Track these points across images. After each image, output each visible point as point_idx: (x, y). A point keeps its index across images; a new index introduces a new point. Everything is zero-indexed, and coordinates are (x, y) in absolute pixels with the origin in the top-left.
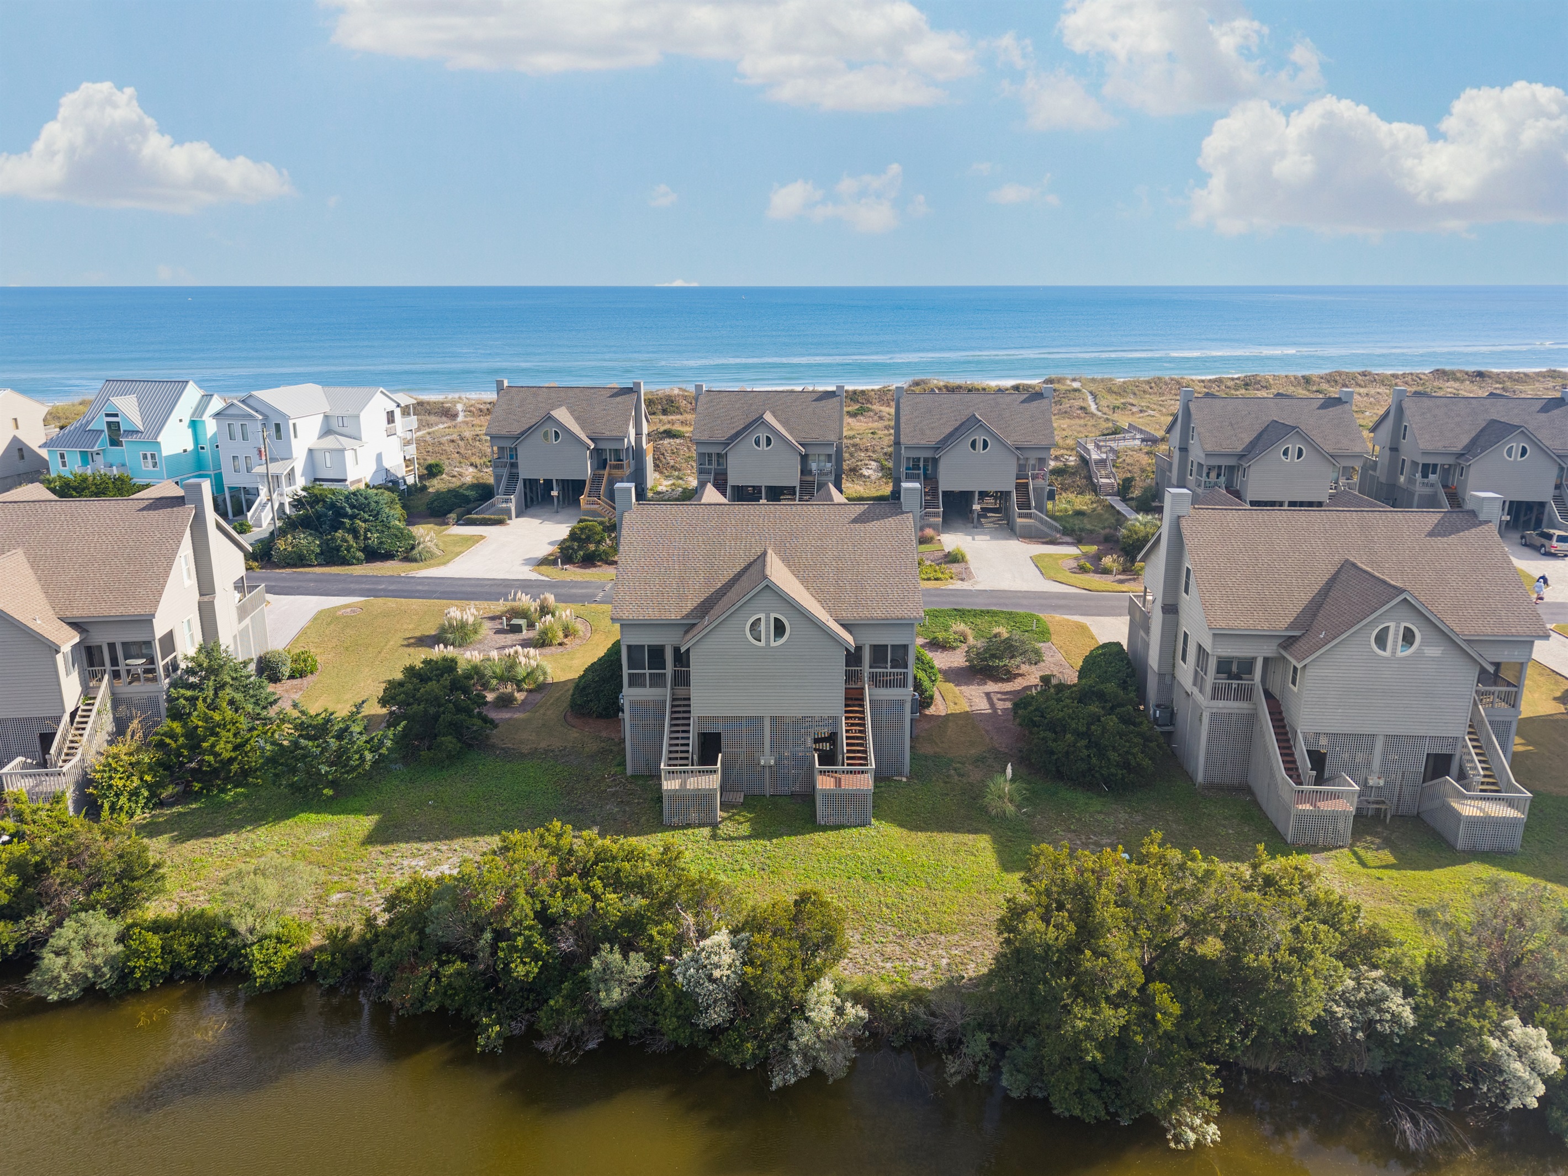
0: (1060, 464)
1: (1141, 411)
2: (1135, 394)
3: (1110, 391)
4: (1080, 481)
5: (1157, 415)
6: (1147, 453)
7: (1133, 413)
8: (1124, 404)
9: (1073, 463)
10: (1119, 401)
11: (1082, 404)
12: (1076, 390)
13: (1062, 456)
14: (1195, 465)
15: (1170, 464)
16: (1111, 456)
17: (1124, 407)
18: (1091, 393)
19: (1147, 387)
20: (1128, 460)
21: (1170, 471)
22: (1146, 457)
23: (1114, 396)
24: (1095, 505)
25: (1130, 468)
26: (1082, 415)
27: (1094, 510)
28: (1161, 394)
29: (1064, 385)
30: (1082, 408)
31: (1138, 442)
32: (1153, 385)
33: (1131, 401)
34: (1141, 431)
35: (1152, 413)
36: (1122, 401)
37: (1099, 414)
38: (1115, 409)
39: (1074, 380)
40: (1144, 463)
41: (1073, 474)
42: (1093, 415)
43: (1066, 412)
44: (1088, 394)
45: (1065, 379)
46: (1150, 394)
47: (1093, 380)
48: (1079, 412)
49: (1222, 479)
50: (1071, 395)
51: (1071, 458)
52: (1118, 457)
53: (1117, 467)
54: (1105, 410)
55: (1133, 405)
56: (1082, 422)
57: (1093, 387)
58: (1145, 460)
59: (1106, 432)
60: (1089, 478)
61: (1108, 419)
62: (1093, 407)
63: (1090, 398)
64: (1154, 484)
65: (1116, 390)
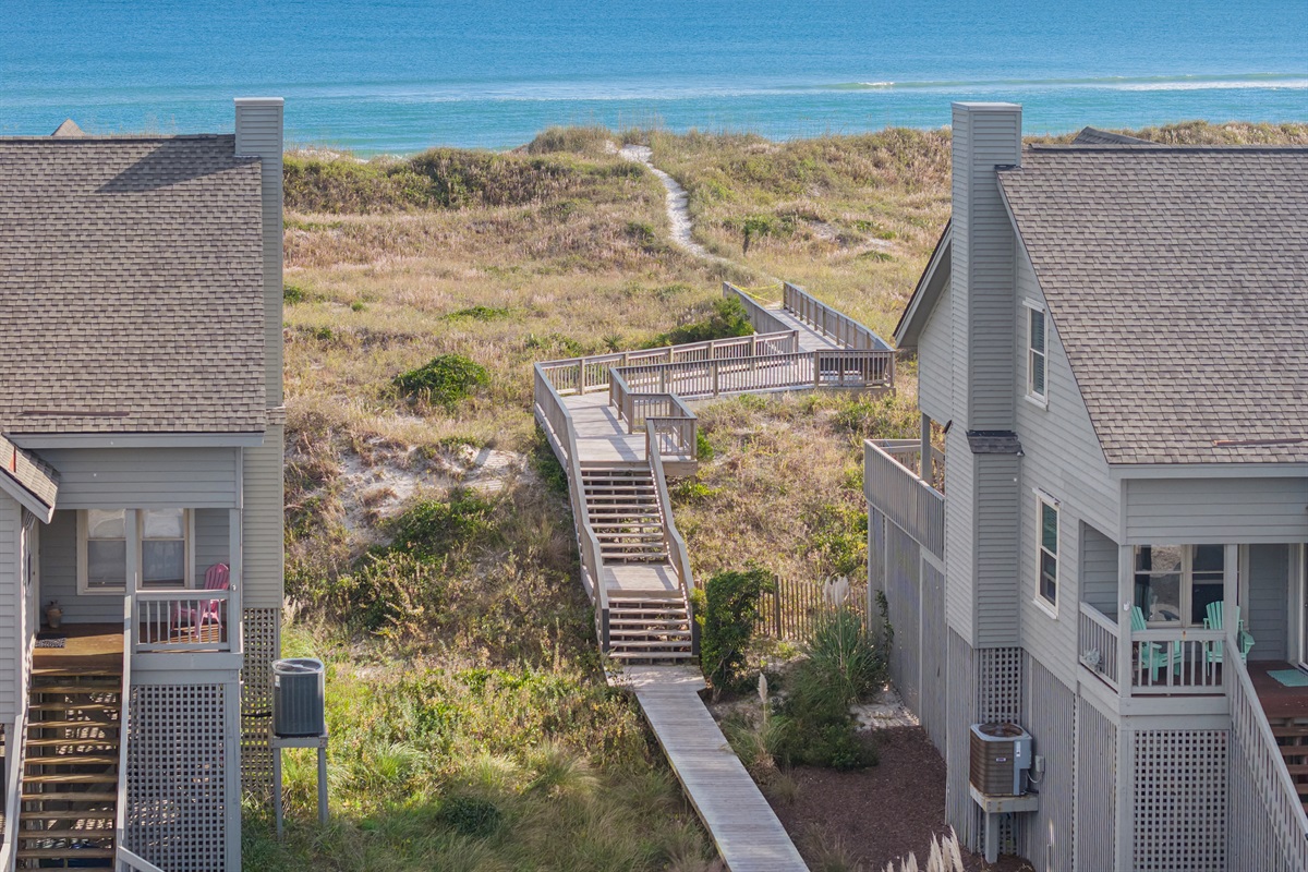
0: (434, 492)
1: (843, 240)
2: (825, 184)
3: (744, 174)
4: (520, 585)
5: (898, 253)
6: (840, 427)
7: (815, 249)
8: (785, 216)
9: (495, 486)
10: (767, 206)
11: (639, 217)
12: (634, 171)
13: (449, 446)
14: (1068, 538)
15: (936, 513)
16: (669, 447)
17: (785, 226)
18: (679, 180)
19: (865, 163)
20: (754, 467)
21: (939, 549)
22: (832, 448)
23: (757, 190)
24: (553, 748)
25: (759, 508)
26: (634, 256)
27: (552, 773)
28: (912, 184)
29: (594, 154)
30: (634, 231)
31: (805, 370)
32: (883, 154)
33: (806, 204)
34: (824, 319)
35: (880, 245)
36: (781, 205)
37: (696, 251)
38: (750, 232)
39: (628, 141)
40: (824, 475)
41: (494, 540)
42: (672, 253)
43: (575, 246)
44: (668, 184)
45: (599, 137)
46: (876, 184)
47: (693, 142)
48: (620, 244)
49: (1229, 616)
50: (608, 188)
51: (494, 460)
52: (703, 453)
53: (700, 502)
54: (718, 236)
55: (816, 219)
56: (617, 281)
57: (686, 162)
58: (829, 461)
59: (693, 322)
60: (566, 564)
61: (721, 271)
62: (678, 226)
63: (672, 195)
64: (867, 612)
65: (761, 170)
